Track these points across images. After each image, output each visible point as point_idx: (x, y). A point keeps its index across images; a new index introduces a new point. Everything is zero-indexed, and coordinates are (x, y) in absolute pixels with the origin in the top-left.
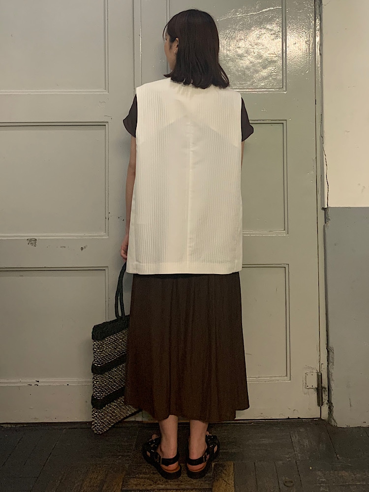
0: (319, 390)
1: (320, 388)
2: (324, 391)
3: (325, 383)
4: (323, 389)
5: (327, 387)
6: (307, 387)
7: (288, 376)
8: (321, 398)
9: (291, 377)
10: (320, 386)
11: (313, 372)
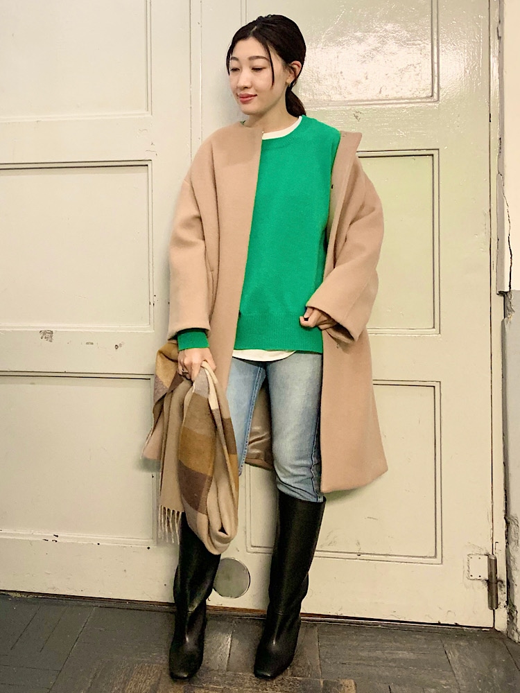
0: (492, 583)
1: (494, 581)
2: (501, 587)
3: (502, 573)
4: (499, 583)
5: (506, 580)
6: (471, 578)
7: (438, 557)
8: (494, 597)
9: (444, 558)
10: (494, 576)
11: (480, 554)
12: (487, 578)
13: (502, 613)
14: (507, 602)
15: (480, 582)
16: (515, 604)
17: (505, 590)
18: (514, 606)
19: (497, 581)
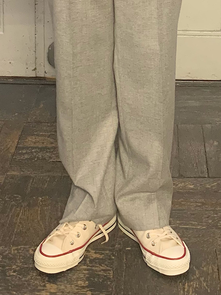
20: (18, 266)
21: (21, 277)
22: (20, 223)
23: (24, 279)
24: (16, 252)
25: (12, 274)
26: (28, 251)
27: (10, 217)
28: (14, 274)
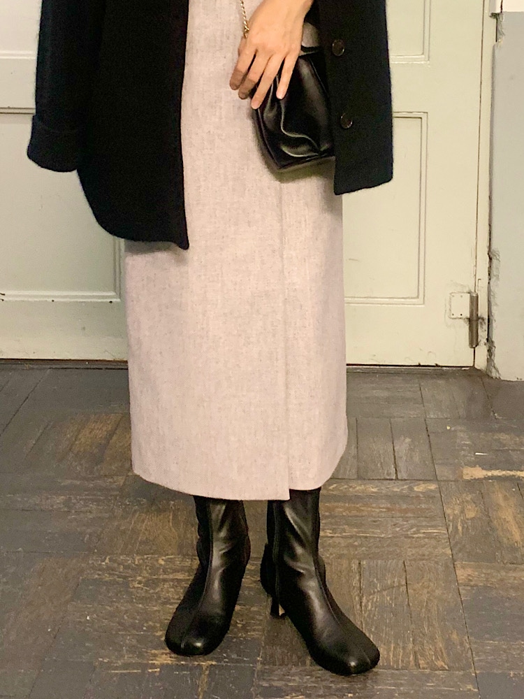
0: (473, 321)
1: (475, 318)
2: (481, 323)
3: (483, 312)
4: (480, 320)
5: (486, 317)
6: (452, 317)
7: (420, 296)
8: (475, 335)
9: (426, 298)
10: (474, 314)
11: (463, 292)
12: (468, 316)
13: (482, 350)
14: (487, 339)
15: (461, 320)
16: (493, 340)
17: (485, 327)
18: (492, 342)
19: (478, 318)
20: (144, 577)
21: (148, 589)
22: (146, 530)
23: (152, 591)
24: (141, 561)
25: (137, 585)
26: (157, 560)
27: (133, 523)
28: (139, 586)
